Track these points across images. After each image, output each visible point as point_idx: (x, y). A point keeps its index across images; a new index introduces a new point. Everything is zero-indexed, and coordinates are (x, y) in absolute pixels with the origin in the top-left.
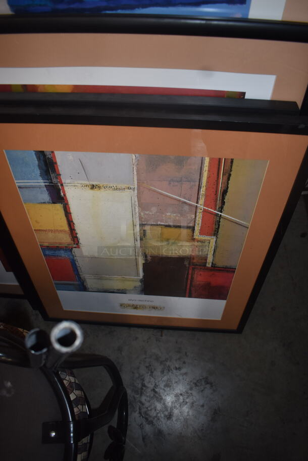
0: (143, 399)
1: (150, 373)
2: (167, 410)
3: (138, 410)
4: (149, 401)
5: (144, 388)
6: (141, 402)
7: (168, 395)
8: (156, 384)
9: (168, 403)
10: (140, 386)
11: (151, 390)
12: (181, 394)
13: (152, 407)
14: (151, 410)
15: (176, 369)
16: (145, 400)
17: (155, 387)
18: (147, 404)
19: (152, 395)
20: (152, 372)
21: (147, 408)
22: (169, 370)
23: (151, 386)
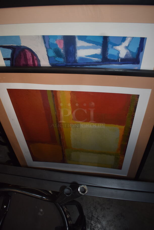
0: (92, 222)
1: (95, 210)
2: (103, 228)
3: (90, 227)
4: (95, 223)
5: (93, 217)
6: (91, 224)
7: (103, 221)
8: (98, 216)
9: (104, 225)
10: (91, 216)
11: (96, 218)
12: (110, 221)
13: (97, 226)
14: (96, 228)
15: (108, 208)
16: (93, 223)
17: (97, 217)
18: (94, 225)
19: (96, 221)
20: (96, 210)
21: (94, 227)
22: (104, 209)
23: (96, 216)
